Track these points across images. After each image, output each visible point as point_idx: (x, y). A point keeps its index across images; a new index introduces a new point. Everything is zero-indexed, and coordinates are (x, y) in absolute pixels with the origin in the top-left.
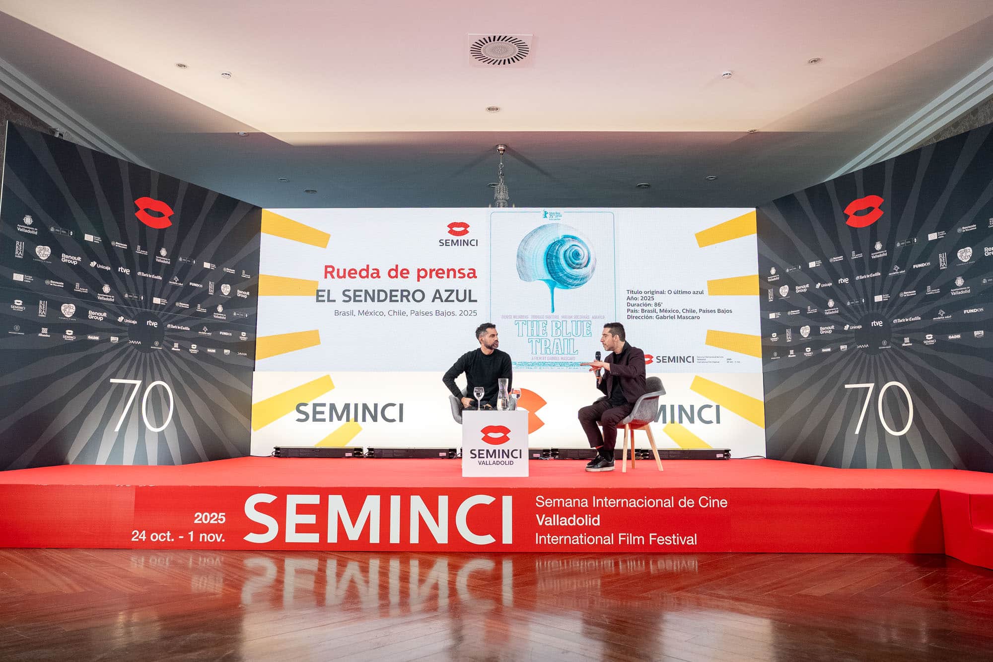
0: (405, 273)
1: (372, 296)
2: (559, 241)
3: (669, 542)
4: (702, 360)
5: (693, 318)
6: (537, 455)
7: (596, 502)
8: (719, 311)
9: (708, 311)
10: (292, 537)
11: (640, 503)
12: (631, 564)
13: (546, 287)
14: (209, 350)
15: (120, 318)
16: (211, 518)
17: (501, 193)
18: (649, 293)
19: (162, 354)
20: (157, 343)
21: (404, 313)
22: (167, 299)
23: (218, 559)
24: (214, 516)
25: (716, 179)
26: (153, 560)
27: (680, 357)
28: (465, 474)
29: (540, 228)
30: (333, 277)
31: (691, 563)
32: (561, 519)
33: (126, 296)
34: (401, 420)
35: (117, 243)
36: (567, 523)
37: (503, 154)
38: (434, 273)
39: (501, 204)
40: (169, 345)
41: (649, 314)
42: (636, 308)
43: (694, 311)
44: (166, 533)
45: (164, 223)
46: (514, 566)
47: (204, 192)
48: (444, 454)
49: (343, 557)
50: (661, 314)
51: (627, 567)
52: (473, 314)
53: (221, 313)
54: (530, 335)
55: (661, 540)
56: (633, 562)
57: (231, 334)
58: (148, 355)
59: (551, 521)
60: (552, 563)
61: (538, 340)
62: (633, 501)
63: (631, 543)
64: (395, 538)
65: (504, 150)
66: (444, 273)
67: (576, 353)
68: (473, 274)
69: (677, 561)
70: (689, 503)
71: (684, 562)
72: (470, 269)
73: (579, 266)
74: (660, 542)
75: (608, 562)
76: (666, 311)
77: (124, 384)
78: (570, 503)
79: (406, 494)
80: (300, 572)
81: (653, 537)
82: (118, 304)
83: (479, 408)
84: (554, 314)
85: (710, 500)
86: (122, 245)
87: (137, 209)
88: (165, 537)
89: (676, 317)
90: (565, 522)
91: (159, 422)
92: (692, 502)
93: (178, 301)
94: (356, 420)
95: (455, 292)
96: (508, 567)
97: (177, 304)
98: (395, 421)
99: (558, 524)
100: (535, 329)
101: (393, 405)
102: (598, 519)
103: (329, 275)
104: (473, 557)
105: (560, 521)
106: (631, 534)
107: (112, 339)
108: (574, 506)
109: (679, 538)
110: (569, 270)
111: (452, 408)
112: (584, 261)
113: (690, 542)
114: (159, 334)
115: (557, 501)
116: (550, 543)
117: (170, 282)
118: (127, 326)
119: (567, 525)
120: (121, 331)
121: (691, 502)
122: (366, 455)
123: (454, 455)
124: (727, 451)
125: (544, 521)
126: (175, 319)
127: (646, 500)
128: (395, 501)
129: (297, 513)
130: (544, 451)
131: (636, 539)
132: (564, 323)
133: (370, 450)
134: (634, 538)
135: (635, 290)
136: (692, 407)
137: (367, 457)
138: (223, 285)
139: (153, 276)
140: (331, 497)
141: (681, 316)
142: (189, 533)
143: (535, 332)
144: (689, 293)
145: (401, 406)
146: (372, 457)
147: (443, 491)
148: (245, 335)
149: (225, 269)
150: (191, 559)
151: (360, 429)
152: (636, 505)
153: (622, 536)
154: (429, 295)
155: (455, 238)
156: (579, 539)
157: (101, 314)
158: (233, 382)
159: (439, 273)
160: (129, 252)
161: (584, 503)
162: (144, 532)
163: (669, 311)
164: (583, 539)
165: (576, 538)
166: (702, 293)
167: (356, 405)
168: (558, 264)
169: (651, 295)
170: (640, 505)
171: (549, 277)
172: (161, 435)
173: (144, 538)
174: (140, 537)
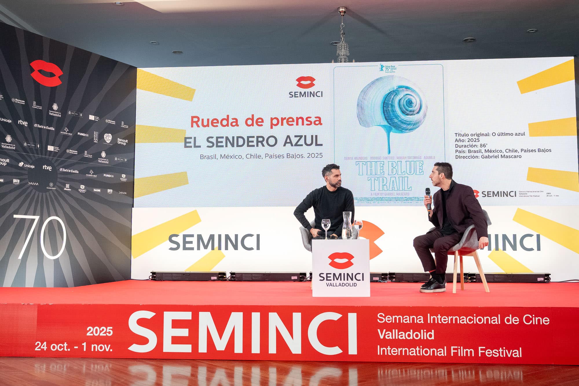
0: (260, 122)
1: (232, 142)
2: (394, 91)
3: (496, 355)
4: (523, 194)
5: (515, 157)
6: (377, 278)
7: (430, 319)
8: (539, 150)
9: (529, 151)
10: (169, 347)
11: (470, 320)
12: (463, 373)
13: (383, 132)
14: (95, 190)
15: (20, 163)
16: (101, 332)
17: (343, 50)
18: (475, 135)
19: (56, 194)
20: (51, 184)
21: (259, 157)
22: (59, 147)
23: (107, 366)
24: (103, 330)
25: (536, 31)
26: (53, 367)
27: (504, 192)
28: (316, 294)
29: (377, 80)
30: (198, 126)
31: (516, 374)
32: (400, 333)
33: (25, 144)
34: (258, 248)
35: (16, 100)
36: (405, 337)
37: (343, 15)
38: (285, 121)
39: (343, 60)
40: (62, 186)
41: (475, 154)
42: (464, 149)
43: (516, 151)
44: (63, 344)
45: (55, 82)
46: (359, 373)
47: (88, 55)
48: (296, 278)
49: (212, 365)
50: (487, 154)
51: (459, 376)
52: (319, 156)
53: (104, 158)
54: (369, 173)
55: (489, 353)
56: (464, 372)
57: (113, 176)
58: (44, 194)
59: (390, 335)
60: (392, 371)
61: (376, 178)
62: (463, 318)
63: (462, 355)
64: (256, 349)
65: (345, 12)
66: (293, 121)
67: (410, 189)
68: (319, 121)
69: (504, 372)
70: (514, 320)
71: (510, 372)
72: (316, 118)
73: (412, 113)
74: (488, 354)
75: (442, 372)
76: (491, 151)
77: (25, 219)
78: (407, 320)
79: (264, 311)
80: (176, 377)
81: (481, 350)
82: (18, 151)
83: (326, 238)
84: (391, 155)
85: (534, 318)
86: (20, 101)
87: (32, 70)
88: (62, 347)
89: (500, 156)
90: (403, 336)
91: (55, 251)
92: (517, 319)
93: (69, 148)
94: (220, 248)
95: (303, 138)
96: (353, 375)
97: (68, 151)
98: (253, 249)
99: (397, 338)
100: (373, 168)
101: (251, 235)
102: (433, 334)
103: (195, 124)
104: (323, 366)
105: (398, 335)
106: (462, 347)
107: (15, 181)
108: (411, 322)
109: (506, 351)
110: (403, 117)
111: (302, 238)
112: (416, 108)
113: (516, 355)
114: (53, 176)
115: (395, 318)
116: (390, 354)
117: (62, 132)
118: (26, 170)
119: (405, 338)
120: (22, 174)
121: (515, 319)
122: (229, 278)
123: (304, 278)
124: (548, 275)
125: (385, 335)
126: (66, 164)
127: (475, 317)
128: (256, 317)
129: (173, 327)
130: (383, 274)
131: (467, 352)
132: (399, 163)
133: (232, 274)
134: (465, 350)
135: (463, 133)
136: (515, 236)
137: (230, 280)
138: (105, 134)
139: (47, 128)
140: (201, 314)
141: (504, 155)
142: (83, 344)
143: (373, 171)
144: (511, 134)
145: (258, 236)
146: (234, 281)
147: (297, 309)
148: (125, 177)
149: (107, 121)
150: (84, 367)
151: (224, 256)
152: (466, 321)
153: (454, 349)
154: (281, 140)
155: (303, 90)
156: (416, 351)
157: (4, 160)
158: (116, 217)
159: (290, 121)
160: (26, 107)
161: (420, 320)
162: (45, 343)
163: (494, 151)
164: (419, 351)
165: (413, 350)
166: (524, 134)
167: (220, 236)
168: (393, 111)
169: (477, 138)
170: (470, 321)
171: (386, 123)
172: (57, 261)
173: (45, 348)
174: (42, 347)
